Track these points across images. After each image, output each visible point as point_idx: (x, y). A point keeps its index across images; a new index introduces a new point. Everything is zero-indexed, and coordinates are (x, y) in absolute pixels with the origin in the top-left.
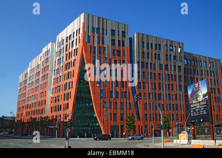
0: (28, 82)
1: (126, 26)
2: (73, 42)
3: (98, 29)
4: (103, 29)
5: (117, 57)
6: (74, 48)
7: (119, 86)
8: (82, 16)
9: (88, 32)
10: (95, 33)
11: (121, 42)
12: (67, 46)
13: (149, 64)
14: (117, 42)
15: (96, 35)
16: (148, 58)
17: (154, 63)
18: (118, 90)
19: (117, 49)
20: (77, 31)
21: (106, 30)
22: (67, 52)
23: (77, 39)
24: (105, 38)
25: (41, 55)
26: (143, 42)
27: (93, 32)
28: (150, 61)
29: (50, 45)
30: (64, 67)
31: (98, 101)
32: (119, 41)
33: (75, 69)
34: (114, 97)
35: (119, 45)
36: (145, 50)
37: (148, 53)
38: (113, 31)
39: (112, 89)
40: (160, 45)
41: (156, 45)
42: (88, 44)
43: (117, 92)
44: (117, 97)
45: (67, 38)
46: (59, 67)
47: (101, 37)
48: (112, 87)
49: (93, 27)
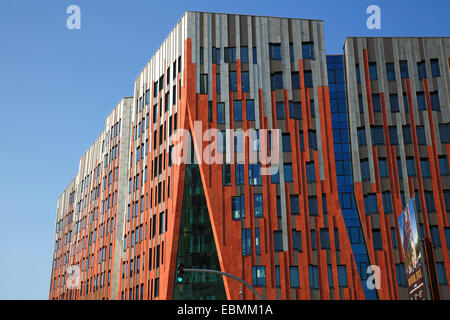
0: (75, 219)
1: (314, 24)
2: (167, 95)
3: (231, 48)
4: (244, 47)
5: (291, 122)
6: (170, 113)
7: (302, 212)
8: (185, 20)
9: (202, 63)
10: (222, 61)
11: (302, 74)
12: (155, 107)
13: (400, 131)
14: (287, 79)
15: (224, 68)
16: (395, 110)
17: (417, 122)
18: (299, 224)
19: (290, 98)
20: (175, 64)
21: (254, 48)
22: (156, 127)
23: (174, 87)
24: (251, 71)
25: (103, 137)
26: (373, 64)
27: (215, 61)
28: (401, 120)
29: (121, 107)
30: (150, 167)
31: (236, 264)
32: (294, 74)
33: (173, 172)
34: (286, 248)
35: (296, 86)
36: (383, 87)
37: (394, 96)
38: (274, 47)
39: (280, 224)
40: (434, 61)
41: (421, 64)
42: (202, 98)
43: (294, 232)
44: (295, 247)
45: (155, 84)
46: (139, 171)
47: (239, 71)
48: (280, 217)
49: (213, 47)
